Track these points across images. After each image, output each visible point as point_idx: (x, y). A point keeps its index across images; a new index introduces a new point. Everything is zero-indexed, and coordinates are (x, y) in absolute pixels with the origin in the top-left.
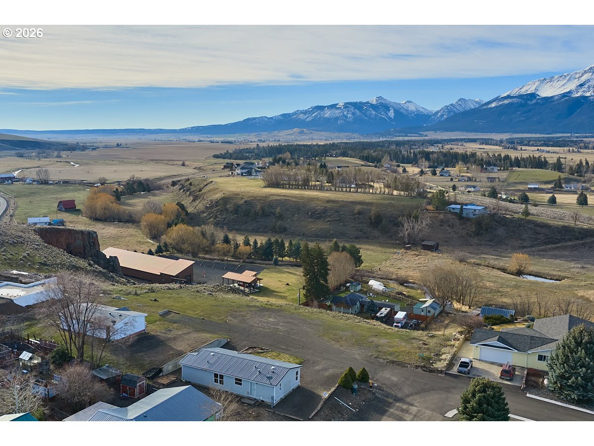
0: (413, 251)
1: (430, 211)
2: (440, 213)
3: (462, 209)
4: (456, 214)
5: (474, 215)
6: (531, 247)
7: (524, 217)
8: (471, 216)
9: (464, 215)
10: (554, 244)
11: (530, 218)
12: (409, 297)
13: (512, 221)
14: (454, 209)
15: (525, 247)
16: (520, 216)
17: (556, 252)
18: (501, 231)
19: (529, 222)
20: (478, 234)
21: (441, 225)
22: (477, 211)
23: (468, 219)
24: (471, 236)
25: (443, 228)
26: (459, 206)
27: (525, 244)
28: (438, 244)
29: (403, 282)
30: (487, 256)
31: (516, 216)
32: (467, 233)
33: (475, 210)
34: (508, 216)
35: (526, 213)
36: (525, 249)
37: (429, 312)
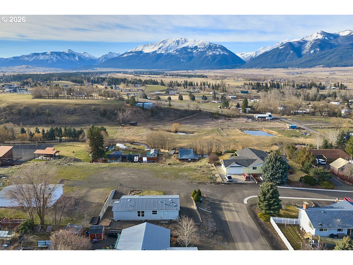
0: (126, 127)
1: (129, 107)
2: (133, 107)
3: (143, 105)
4: (140, 107)
5: (149, 107)
6: (175, 120)
7: (169, 107)
8: (148, 108)
9: (145, 108)
10: (183, 118)
11: (171, 107)
12: (139, 149)
13: (165, 109)
14: (139, 105)
15: (172, 120)
16: (168, 107)
17: (185, 121)
18: (161, 114)
19: (171, 109)
20: (152, 116)
21: (135, 113)
22: (150, 105)
23: (147, 109)
24: (149, 117)
25: (136, 114)
26: (142, 104)
27: (172, 119)
28: (136, 122)
29: (132, 143)
30: (159, 126)
31: (166, 106)
32: (148, 116)
33: (149, 105)
34: (162, 107)
35: (170, 105)
36: (173, 121)
37: (154, 155)
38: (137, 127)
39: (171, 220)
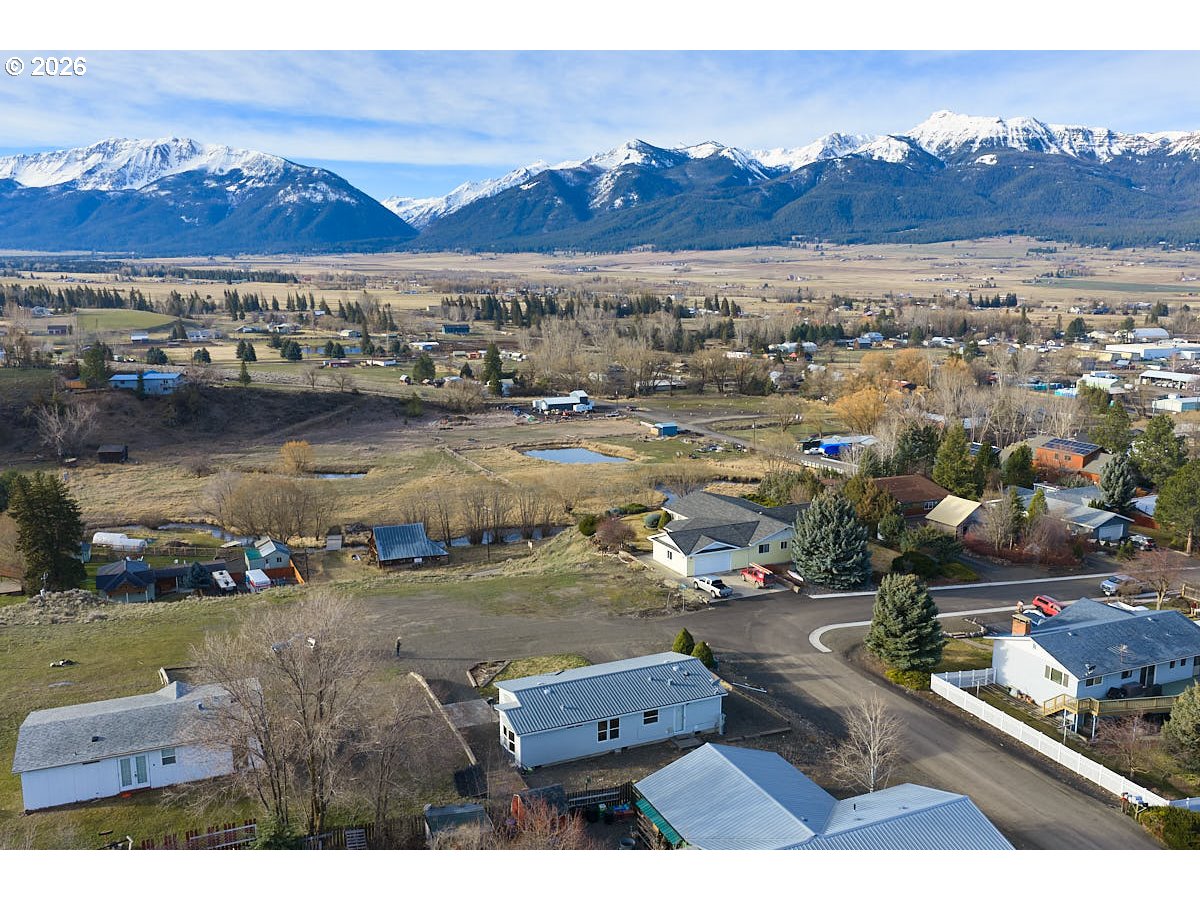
0: (85, 468)
1: (79, 391)
2: (100, 392)
3: (141, 381)
4: (129, 390)
5: (165, 389)
6: (272, 430)
7: (243, 385)
8: (160, 391)
9: (147, 391)
10: (301, 421)
11: (249, 386)
12: (194, 545)
13: (226, 392)
14: (123, 382)
15: (263, 433)
16: (238, 384)
17: (310, 434)
18: (217, 411)
19: (252, 391)
20: (183, 422)
21: (111, 414)
22: (170, 382)
23: (158, 398)
24: (172, 427)
25: (115, 418)
26: (135, 377)
27: (261, 428)
28: (127, 447)
30: (222, 456)
31: (230, 384)
32: (164, 422)
33: (165, 381)
34: (216, 386)
35: (246, 378)
36: (265, 436)
37: (279, 560)
38: (135, 467)
39: (699, 732)
